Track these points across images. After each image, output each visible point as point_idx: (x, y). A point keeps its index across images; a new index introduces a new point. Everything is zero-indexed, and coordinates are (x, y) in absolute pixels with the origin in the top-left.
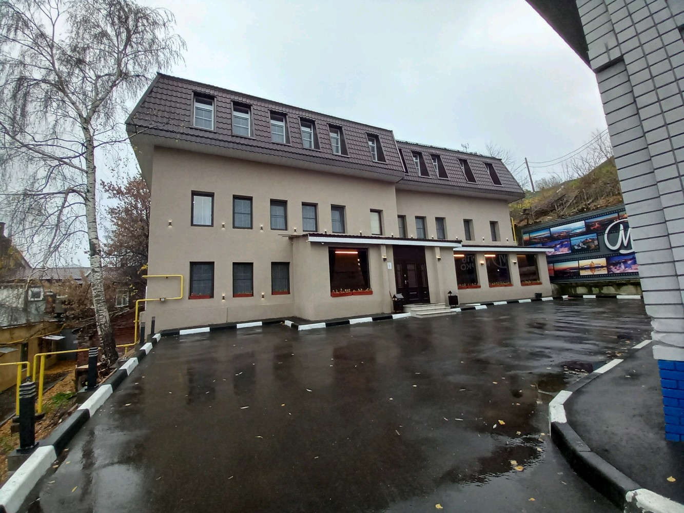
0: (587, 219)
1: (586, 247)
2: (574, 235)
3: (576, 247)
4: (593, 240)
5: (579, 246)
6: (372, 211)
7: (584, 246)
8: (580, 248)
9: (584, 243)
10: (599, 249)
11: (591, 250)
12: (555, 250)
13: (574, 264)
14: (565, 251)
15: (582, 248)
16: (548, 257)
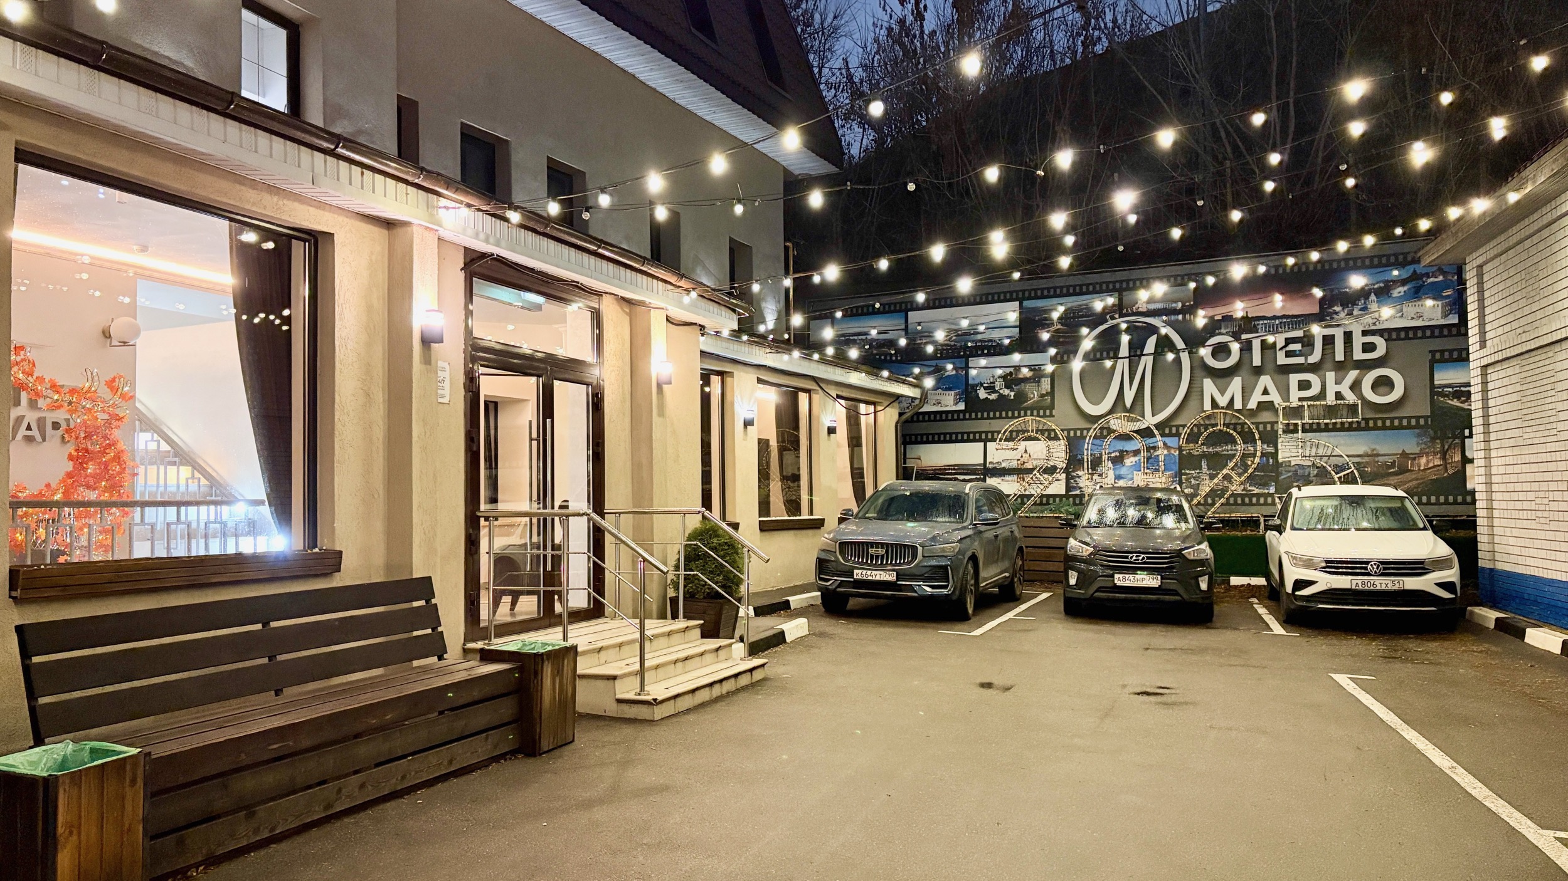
0: (1030, 298)
1: (1012, 394)
2: (982, 348)
3: (982, 394)
4: (1038, 375)
5: (991, 388)
7: (1006, 392)
8: (993, 397)
9: (1009, 380)
10: (1052, 407)
11: (1026, 409)
13: (969, 454)
14: (948, 401)
15: (1001, 396)
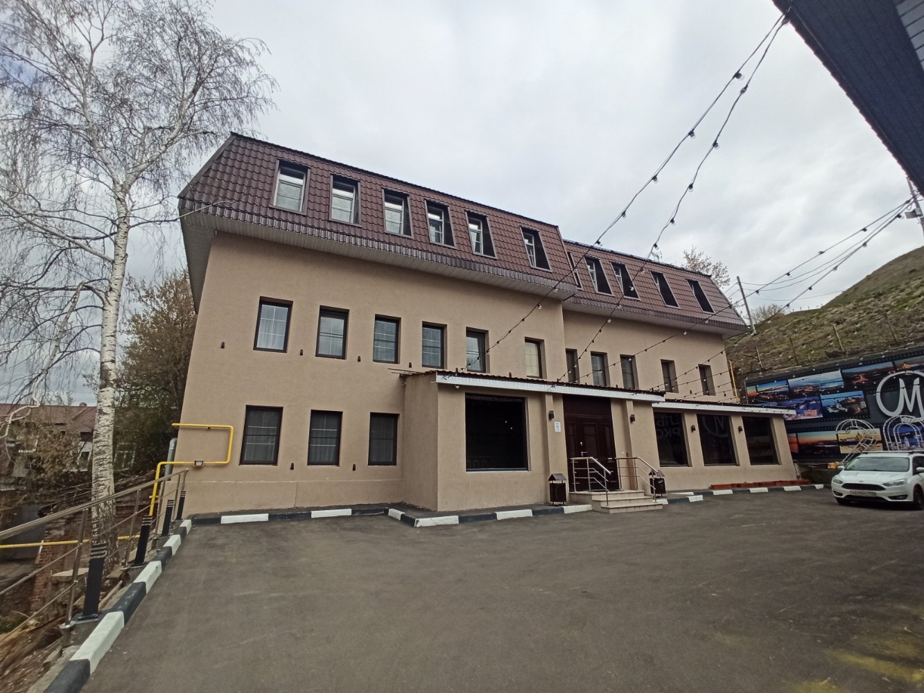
0: (845, 369)
2: (826, 391)
4: (858, 401)
6: (528, 340)
9: (844, 404)
10: (869, 414)
12: (798, 413)
13: (829, 436)
14: (814, 414)
16: (787, 423)
